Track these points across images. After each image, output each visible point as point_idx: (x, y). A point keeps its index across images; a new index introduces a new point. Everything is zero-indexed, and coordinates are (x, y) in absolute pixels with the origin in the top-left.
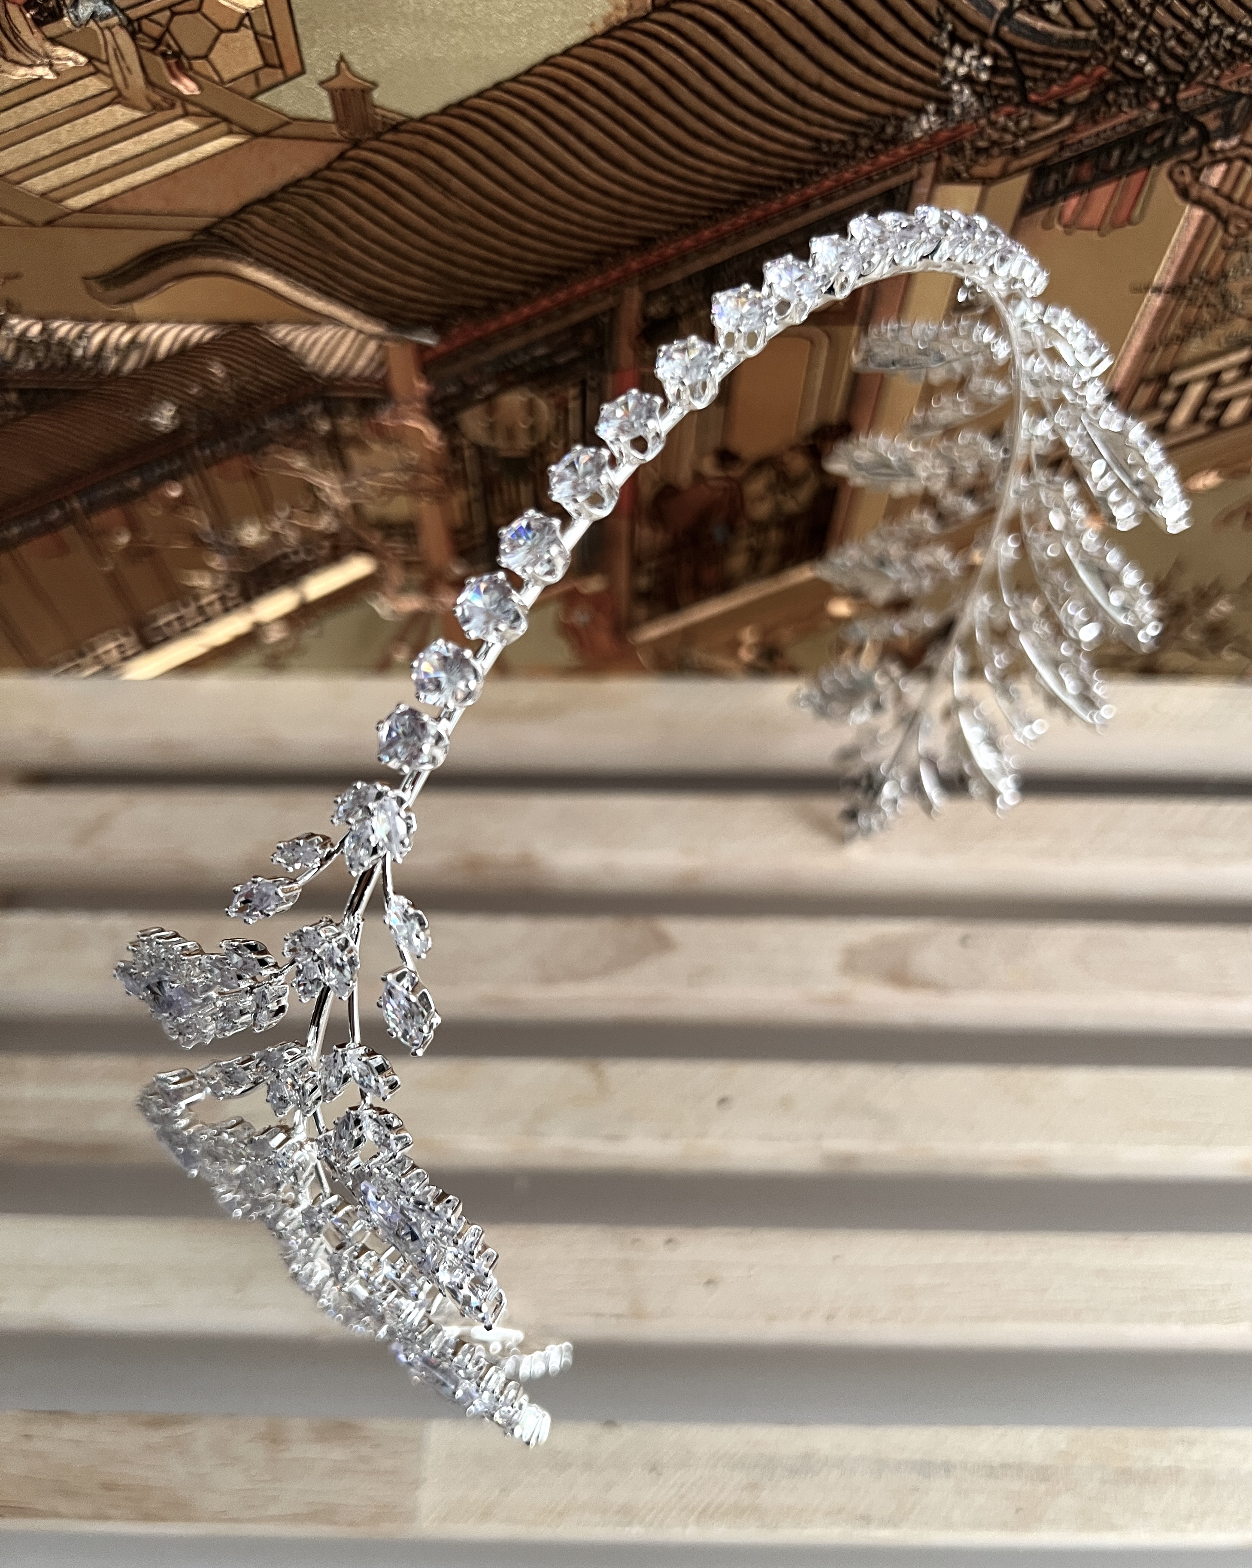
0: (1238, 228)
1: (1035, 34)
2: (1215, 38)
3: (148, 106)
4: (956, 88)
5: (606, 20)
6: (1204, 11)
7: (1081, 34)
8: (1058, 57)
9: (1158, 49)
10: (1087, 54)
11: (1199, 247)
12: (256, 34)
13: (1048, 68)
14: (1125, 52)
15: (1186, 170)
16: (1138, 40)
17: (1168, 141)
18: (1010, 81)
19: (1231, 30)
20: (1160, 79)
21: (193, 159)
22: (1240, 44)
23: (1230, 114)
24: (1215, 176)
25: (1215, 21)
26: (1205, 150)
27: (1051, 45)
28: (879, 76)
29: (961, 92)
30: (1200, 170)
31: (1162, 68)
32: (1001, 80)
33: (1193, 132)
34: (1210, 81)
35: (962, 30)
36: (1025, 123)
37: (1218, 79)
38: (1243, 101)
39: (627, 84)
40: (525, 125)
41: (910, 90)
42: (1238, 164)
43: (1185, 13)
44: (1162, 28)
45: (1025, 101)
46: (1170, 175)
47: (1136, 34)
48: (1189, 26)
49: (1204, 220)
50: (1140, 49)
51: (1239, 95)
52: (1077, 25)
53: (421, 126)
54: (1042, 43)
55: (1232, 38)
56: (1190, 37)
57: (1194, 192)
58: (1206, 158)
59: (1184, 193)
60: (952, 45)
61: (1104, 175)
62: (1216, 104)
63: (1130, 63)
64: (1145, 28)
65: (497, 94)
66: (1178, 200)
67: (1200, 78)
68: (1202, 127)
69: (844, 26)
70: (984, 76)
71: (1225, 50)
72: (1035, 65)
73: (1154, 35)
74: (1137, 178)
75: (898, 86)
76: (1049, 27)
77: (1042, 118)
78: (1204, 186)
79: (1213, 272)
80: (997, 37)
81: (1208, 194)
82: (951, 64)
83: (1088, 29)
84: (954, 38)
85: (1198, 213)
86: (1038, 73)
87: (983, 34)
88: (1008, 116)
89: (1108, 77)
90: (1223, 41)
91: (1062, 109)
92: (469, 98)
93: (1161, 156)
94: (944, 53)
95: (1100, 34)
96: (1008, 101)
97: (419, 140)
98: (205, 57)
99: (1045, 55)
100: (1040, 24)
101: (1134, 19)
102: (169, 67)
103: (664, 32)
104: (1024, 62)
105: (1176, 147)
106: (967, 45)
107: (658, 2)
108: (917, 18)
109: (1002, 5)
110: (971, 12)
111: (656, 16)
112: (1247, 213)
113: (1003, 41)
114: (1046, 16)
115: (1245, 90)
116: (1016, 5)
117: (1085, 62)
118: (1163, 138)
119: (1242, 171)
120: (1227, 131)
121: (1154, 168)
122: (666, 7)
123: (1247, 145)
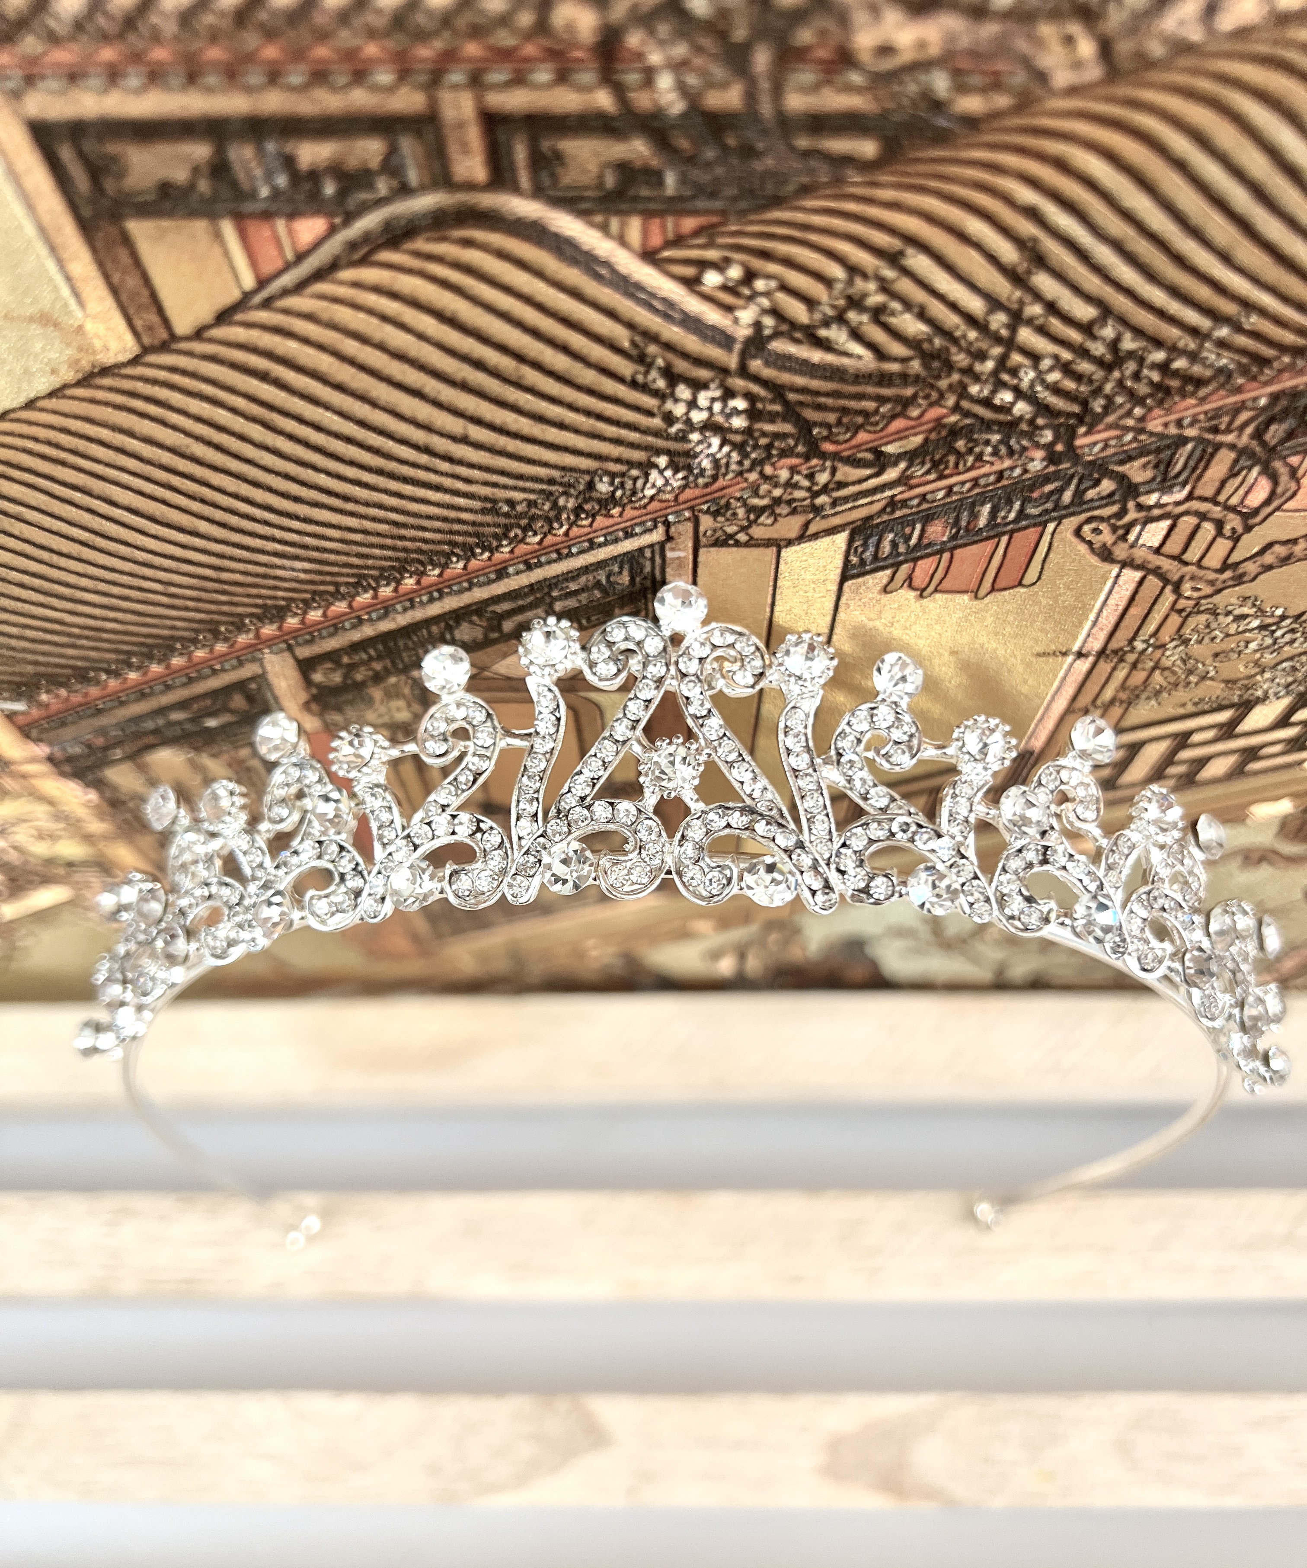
2: (1131, 367)
4: (694, 437)
6: (1108, 332)
7: (894, 367)
8: (860, 396)
10: (909, 392)
13: (845, 411)
14: (974, 389)
15: (1105, 528)
16: (995, 373)
17: (1067, 496)
19: (1159, 356)
20: (1040, 421)
22: (1176, 374)
23: (1169, 464)
24: (1154, 534)
25: (1129, 343)
26: (1131, 505)
27: (843, 381)
29: (707, 442)
30: (1128, 529)
31: (1043, 409)
32: (769, 428)
33: (1107, 486)
34: (1130, 422)
36: (823, 478)
37: (1142, 419)
38: (1190, 446)
42: (1190, 521)
43: (1075, 336)
44: (1035, 357)
45: (817, 451)
46: (1078, 532)
47: (990, 365)
48: (1083, 353)
49: (1142, 582)
50: (1000, 385)
51: (1184, 439)
52: (881, 353)
54: (825, 378)
55: (1164, 368)
56: (1085, 367)
57: (1121, 551)
58: (1132, 515)
59: (1106, 555)
60: (672, 386)
61: (971, 537)
62: (1143, 452)
63: (988, 402)
64: (1004, 356)
66: (1094, 560)
67: (1111, 419)
68: (1122, 479)
70: (738, 422)
71: (1151, 383)
72: (820, 407)
73: (1020, 365)
74: (1027, 536)
76: (833, 359)
77: (850, 471)
78: (1134, 545)
80: (743, 371)
81: (1140, 554)
82: (677, 409)
83: (904, 360)
84: (673, 376)
85: (1132, 575)
86: (832, 418)
87: (724, 371)
88: (793, 470)
89: (950, 420)
90: (1145, 372)
91: (880, 461)
93: (1060, 513)
94: (661, 395)
95: (926, 366)
96: (784, 453)
99: (835, 394)
100: (817, 356)
101: (983, 345)
103: (174, 378)
104: (801, 404)
105: (1083, 502)
106: (698, 385)
107: (146, 341)
108: (598, 352)
109: (743, 332)
110: (692, 343)
111: (152, 358)
112: (1212, 576)
113: (756, 379)
114: (825, 345)
115: (1191, 432)
116: (767, 332)
117: (908, 403)
118: (1060, 491)
119: (1197, 527)
120: (1165, 483)
121: (1051, 527)
122: (164, 347)
123: (1204, 499)
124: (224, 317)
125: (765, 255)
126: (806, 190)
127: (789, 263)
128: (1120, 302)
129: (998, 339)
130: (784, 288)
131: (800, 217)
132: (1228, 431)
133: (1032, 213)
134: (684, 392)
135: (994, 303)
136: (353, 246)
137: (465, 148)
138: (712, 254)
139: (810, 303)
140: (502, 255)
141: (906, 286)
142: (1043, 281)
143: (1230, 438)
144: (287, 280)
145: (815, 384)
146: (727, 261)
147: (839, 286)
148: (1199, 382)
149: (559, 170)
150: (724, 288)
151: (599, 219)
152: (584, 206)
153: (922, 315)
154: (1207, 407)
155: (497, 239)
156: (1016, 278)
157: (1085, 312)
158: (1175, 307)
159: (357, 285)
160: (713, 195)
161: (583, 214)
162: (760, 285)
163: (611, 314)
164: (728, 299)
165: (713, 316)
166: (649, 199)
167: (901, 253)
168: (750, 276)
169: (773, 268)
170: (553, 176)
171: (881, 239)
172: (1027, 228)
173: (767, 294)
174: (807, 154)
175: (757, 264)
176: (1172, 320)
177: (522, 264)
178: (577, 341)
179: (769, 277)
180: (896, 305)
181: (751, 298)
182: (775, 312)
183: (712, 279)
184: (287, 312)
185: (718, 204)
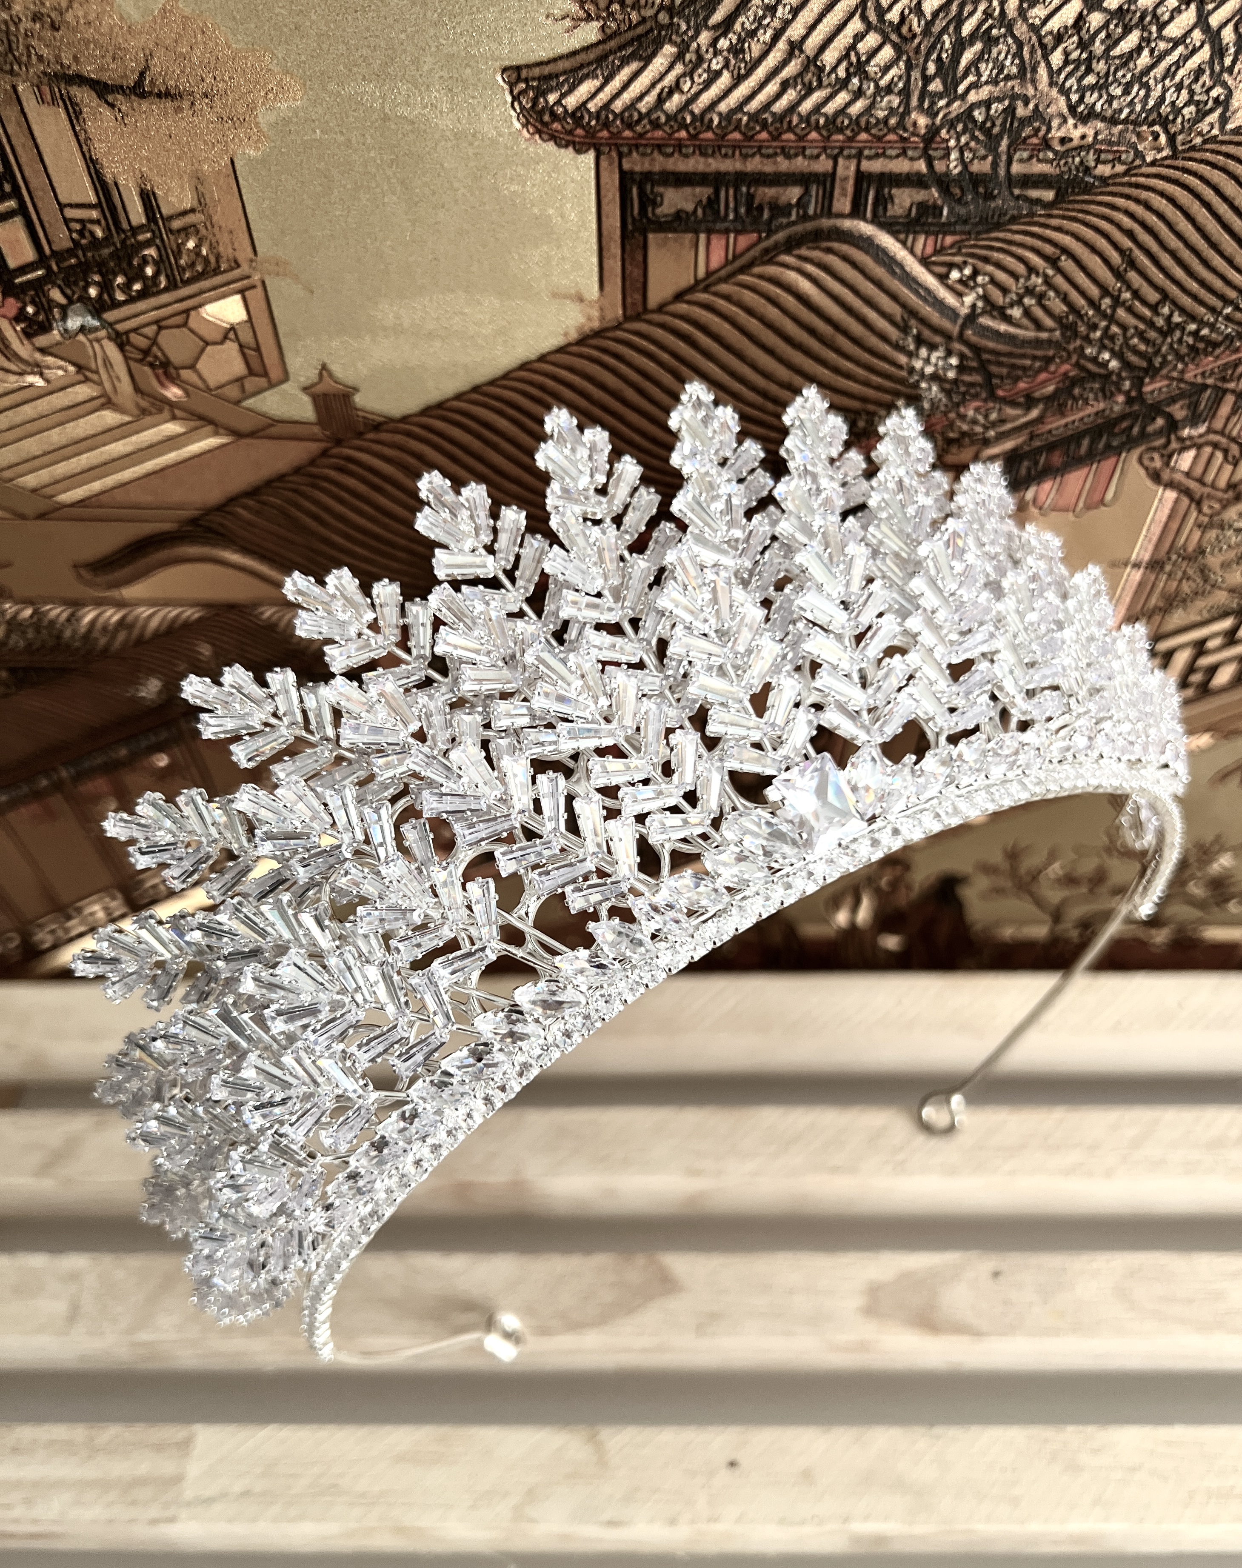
0: (1211, 507)
1: (998, 335)
2: (1178, 334)
3: (136, 412)
4: (924, 385)
5: (579, 329)
6: (1166, 310)
7: (1044, 335)
8: (1023, 356)
9: (1121, 346)
10: (1051, 353)
11: (1174, 526)
12: (241, 346)
13: (1013, 366)
14: (1088, 351)
15: (1156, 456)
16: (1101, 339)
17: (1136, 430)
18: (976, 378)
19: (1193, 327)
20: (1124, 374)
21: (180, 458)
22: (1203, 339)
23: (1197, 404)
24: (1185, 460)
25: (1177, 318)
26: (1173, 437)
27: (1015, 345)
28: (848, 376)
29: (930, 389)
30: (1170, 456)
31: (1126, 364)
32: (967, 378)
33: (1160, 422)
34: (1175, 374)
35: (927, 333)
36: (994, 416)
37: (1182, 372)
38: (1209, 391)
39: (602, 386)
40: (502, 423)
41: (878, 388)
42: (1208, 450)
43: (1147, 313)
44: (1124, 328)
45: (992, 396)
46: (1140, 461)
47: (1098, 334)
48: (1151, 324)
49: (1177, 501)
50: (1103, 347)
51: (1205, 387)
52: (1039, 326)
53: (401, 426)
54: (1005, 343)
55: (1195, 334)
56: (1152, 334)
57: (1166, 475)
58: (1174, 445)
59: (1155, 477)
60: (918, 348)
61: (1075, 462)
62: (1182, 395)
63: (1094, 360)
64: (1107, 328)
65: (475, 396)
66: (1149, 483)
67: (1164, 372)
68: (1169, 417)
69: (812, 331)
70: (951, 375)
71: (1188, 345)
72: (1000, 364)
73: (1115, 334)
74: (1108, 464)
75: (867, 384)
76: (1012, 330)
77: (1010, 411)
78: (1173, 470)
79: (1191, 548)
80: (961, 338)
81: (1178, 477)
82: (918, 364)
83: (1051, 330)
84: (920, 341)
85: (1171, 495)
86: (1004, 371)
87: (948, 337)
88: (977, 410)
89: (1072, 374)
90: (1185, 338)
91: (1030, 402)
92: (448, 400)
93: (1130, 443)
94: (911, 355)
95: (1063, 334)
96: (975, 396)
97: (399, 438)
98: (192, 367)
99: (1010, 355)
100: (1003, 327)
101: (1096, 320)
102: (157, 377)
103: (636, 339)
104: (989, 361)
105: (1143, 436)
106: (932, 347)
107: (629, 313)
108: (882, 324)
109: (964, 311)
110: (935, 317)
111: (628, 326)
112: (1220, 494)
113: (967, 343)
114: (1008, 320)
115: (1210, 381)
116: (979, 311)
117: (1048, 360)
118: (1131, 427)
119: (1212, 456)
120: (1194, 420)
121: (1124, 455)
122: (638, 317)
123: (1216, 432)
124: (679, 297)
125: (986, 260)
126: (1014, 220)
127: (999, 265)
128: (1173, 290)
129: (1104, 315)
130: (993, 281)
131: (1009, 236)
132: (1231, 380)
133: (1130, 234)
134: (924, 352)
135: (1105, 291)
136: (766, 251)
137: (844, 194)
138: (958, 259)
139: (1005, 291)
140: (845, 258)
141: (1059, 280)
142: (1133, 276)
143: (1232, 385)
144: (723, 273)
145: (1001, 347)
146: (965, 263)
147: (1022, 281)
148: (1216, 345)
149: (889, 206)
150: (960, 281)
151: (902, 236)
152: (897, 228)
153: (1065, 299)
154: (1220, 362)
155: (845, 248)
156: (1118, 275)
157: (1153, 296)
158: (1203, 293)
159: (761, 277)
160: (965, 222)
161: (894, 234)
162: (980, 279)
163: (894, 297)
164: (959, 287)
165: (950, 299)
166: (932, 224)
167: (1059, 258)
168: (976, 273)
169: (990, 268)
170: (885, 209)
171: (1049, 249)
172: (1127, 243)
173: (983, 286)
174: (1018, 198)
175: (980, 265)
176: (1202, 303)
177: (854, 265)
178: (872, 315)
179: (985, 274)
180: (1052, 294)
181: (973, 288)
182: (985, 298)
183: (955, 275)
184: (716, 294)
185: (967, 228)
